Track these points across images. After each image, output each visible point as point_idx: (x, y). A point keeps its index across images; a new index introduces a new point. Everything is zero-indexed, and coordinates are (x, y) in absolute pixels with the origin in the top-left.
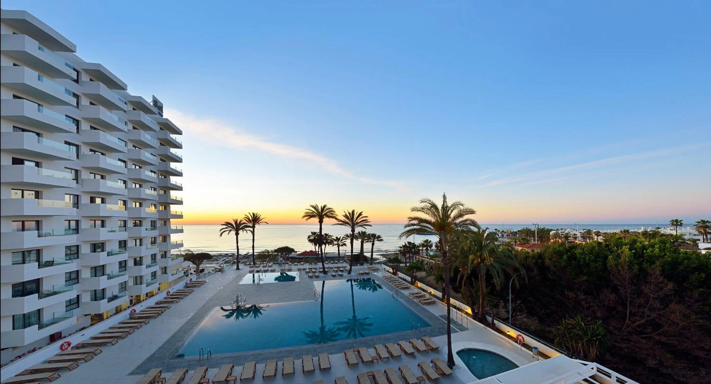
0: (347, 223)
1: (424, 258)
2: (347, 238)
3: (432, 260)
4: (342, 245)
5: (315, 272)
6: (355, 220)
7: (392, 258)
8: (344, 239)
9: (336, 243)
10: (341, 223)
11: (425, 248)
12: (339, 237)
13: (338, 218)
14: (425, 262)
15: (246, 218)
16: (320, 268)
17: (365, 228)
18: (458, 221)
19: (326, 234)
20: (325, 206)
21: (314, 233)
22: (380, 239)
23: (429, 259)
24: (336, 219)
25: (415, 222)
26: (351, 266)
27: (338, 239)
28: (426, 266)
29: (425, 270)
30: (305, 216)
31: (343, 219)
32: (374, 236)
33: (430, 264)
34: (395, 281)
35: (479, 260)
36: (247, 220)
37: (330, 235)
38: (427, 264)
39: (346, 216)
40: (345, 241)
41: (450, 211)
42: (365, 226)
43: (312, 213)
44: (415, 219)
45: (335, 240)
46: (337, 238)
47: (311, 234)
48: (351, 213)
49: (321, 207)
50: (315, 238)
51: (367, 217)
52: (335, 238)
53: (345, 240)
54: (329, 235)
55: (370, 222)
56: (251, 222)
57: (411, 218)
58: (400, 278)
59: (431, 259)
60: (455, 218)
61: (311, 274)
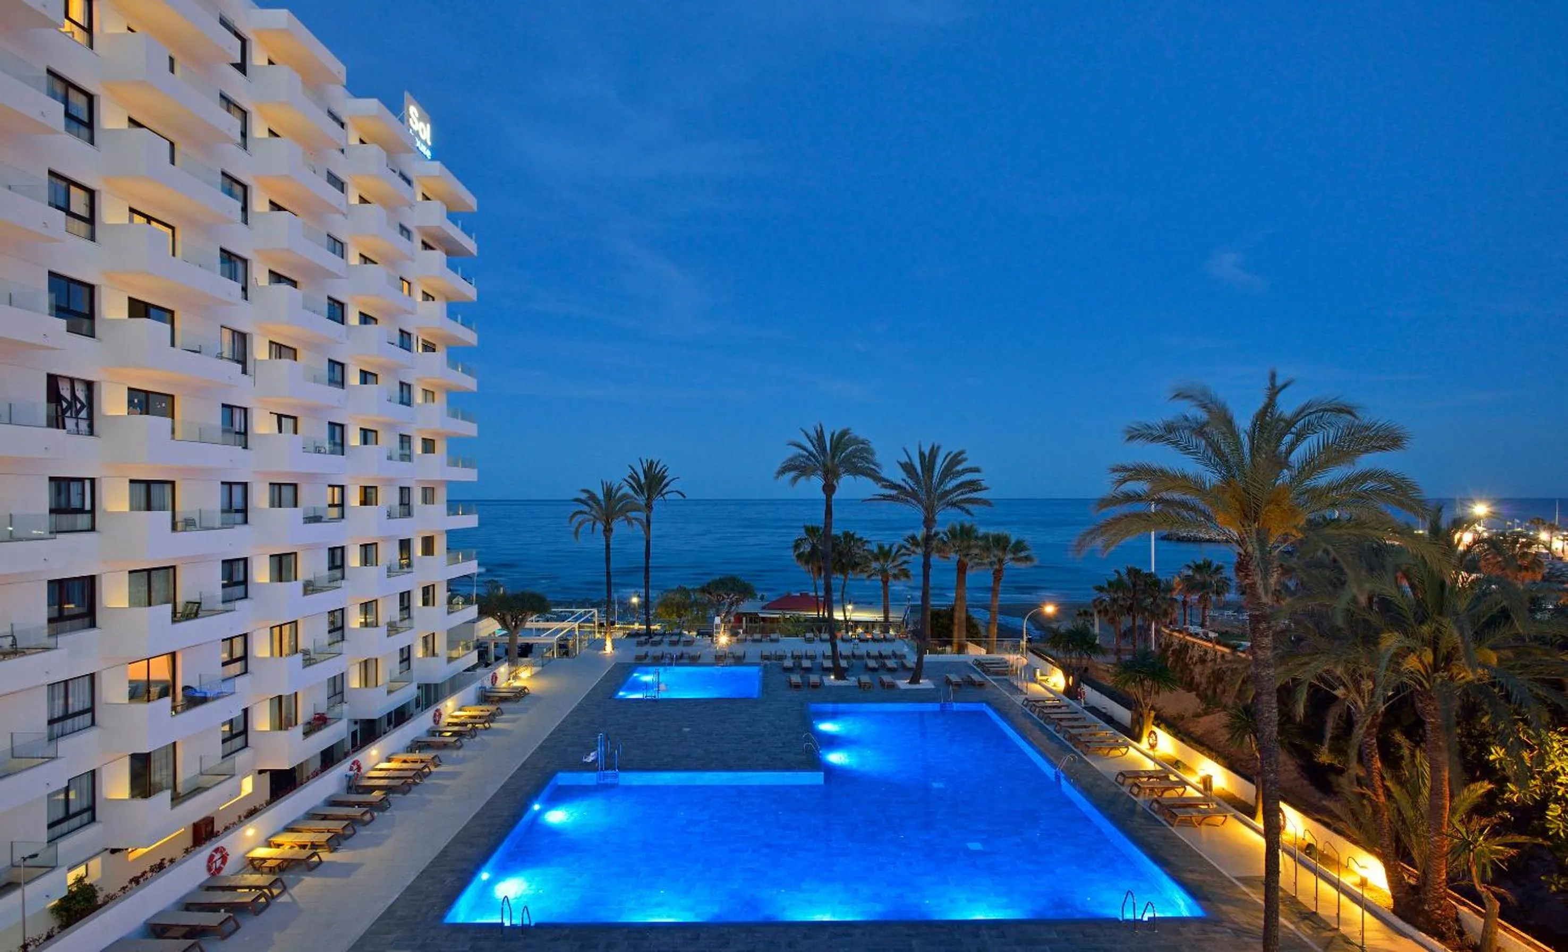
0: (914, 495)
1: (1191, 635)
2: (913, 548)
3: (1226, 645)
4: (896, 577)
5: (808, 670)
6: (935, 479)
7: (1063, 630)
8: (904, 554)
9: (875, 565)
10: (894, 492)
11: (1194, 597)
12: (887, 547)
13: (884, 474)
14: (1196, 653)
15: (631, 477)
16: (824, 657)
17: (968, 512)
18: (1323, 480)
19: (847, 535)
20: (844, 433)
21: (811, 531)
22: (1023, 554)
23: (1210, 641)
24: (878, 479)
25: (1140, 486)
26: (920, 653)
27: (884, 554)
28: (1197, 669)
29: (1190, 686)
30: (783, 471)
31: (898, 476)
32: (1001, 542)
33: (1214, 660)
34: (1069, 719)
35: (1429, 657)
36: (634, 484)
37: (861, 539)
38: (1202, 660)
39: (908, 468)
40: (905, 562)
41: (1288, 438)
42: (968, 506)
43: (807, 458)
44: (1139, 472)
45: (877, 559)
46: (881, 548)
47: (802, 533)
48: (927, 453)
49: (832, 435)
50: (814, 547)
51: (977, 470)
52: (876, 550)
53: (905, 558)
54: (857, 536)
55: (986, 489)
56: (643, 493)
57: (1124, 469)
58: (1093, 710)
59: (1218, 643)
60: (1312, 466)
61: (796, 678)
